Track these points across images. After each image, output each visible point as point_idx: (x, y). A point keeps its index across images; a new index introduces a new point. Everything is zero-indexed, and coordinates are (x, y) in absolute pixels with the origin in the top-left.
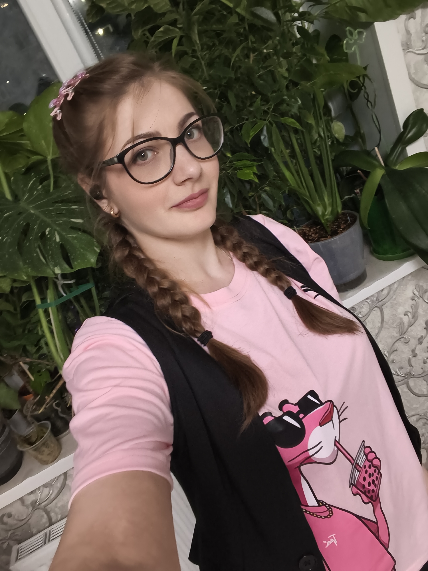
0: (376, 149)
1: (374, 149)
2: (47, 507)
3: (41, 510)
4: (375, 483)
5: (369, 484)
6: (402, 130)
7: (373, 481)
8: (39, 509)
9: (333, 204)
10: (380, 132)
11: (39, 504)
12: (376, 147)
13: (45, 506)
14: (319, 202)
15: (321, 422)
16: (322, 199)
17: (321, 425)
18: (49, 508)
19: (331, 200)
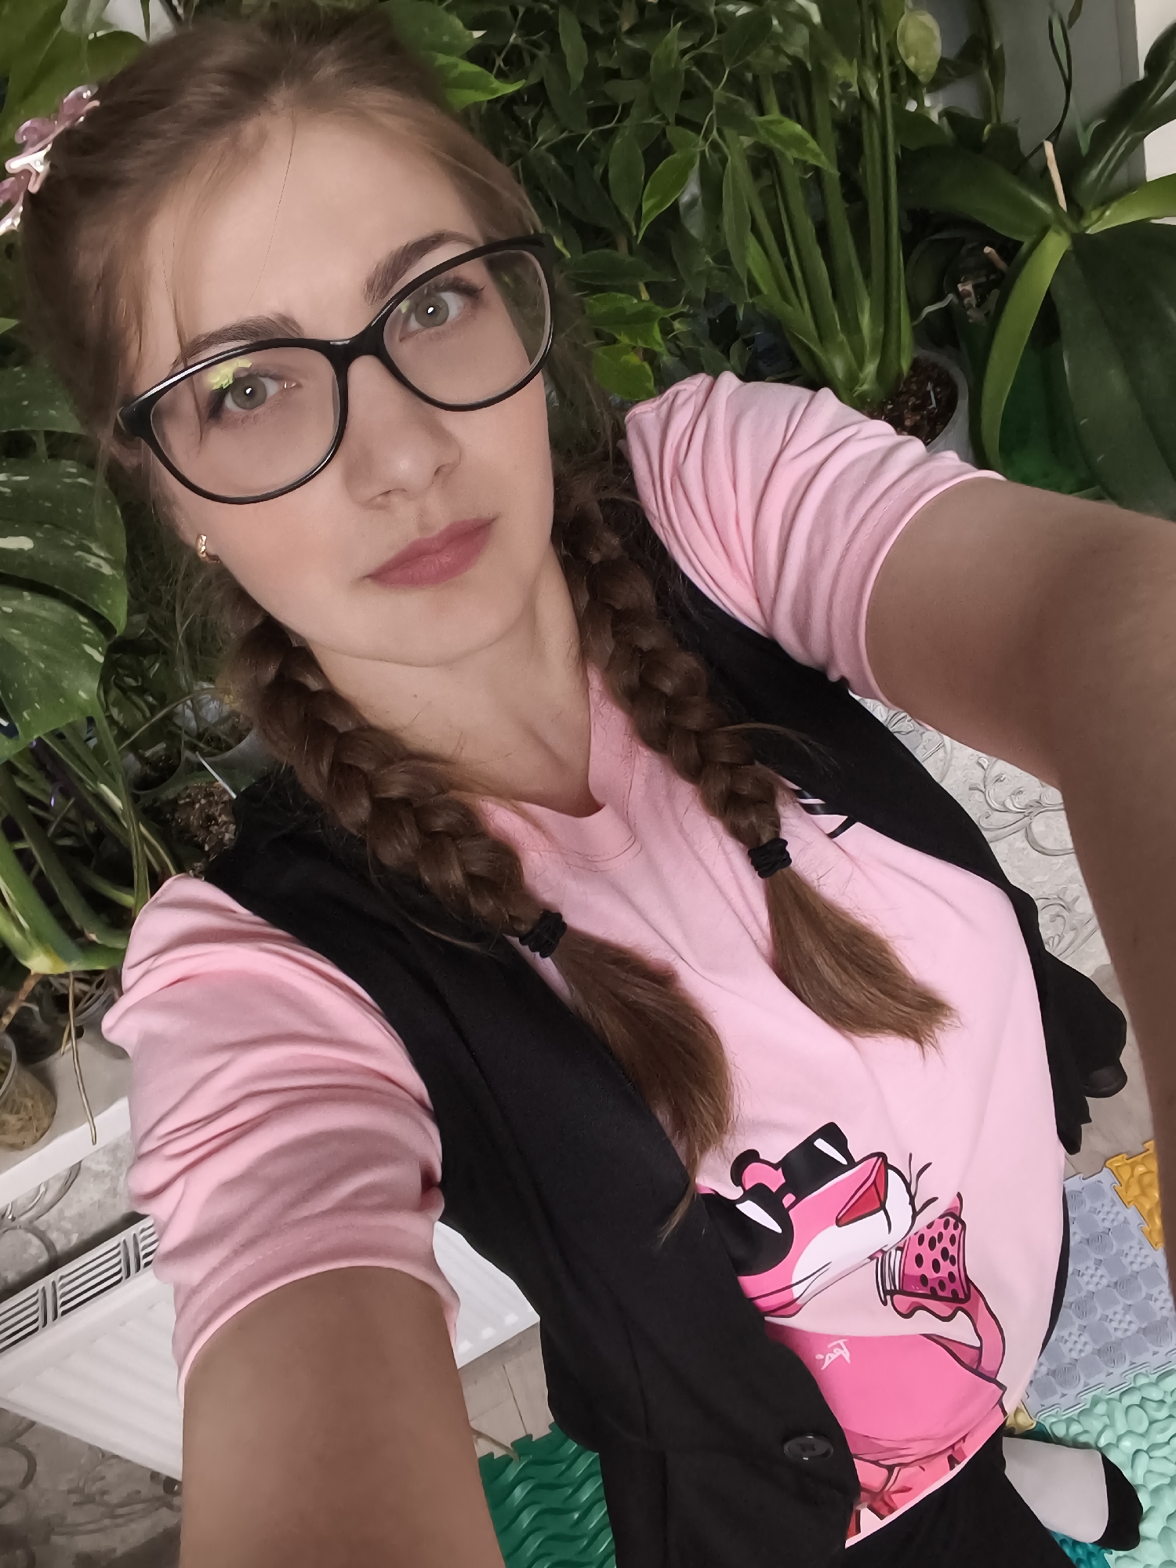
0: (1049, 148)
1: (1042, 146)
2: (36, 1223)
3: (21, 1232)
4: (950, 1254)
5: (936, 1266)
6: (1142, 74)
7: (945, 1253)
8: (14, 1228)
9: (885, 346)
10: (1068, 85)
11: (13, 1219)
12: (1047, 139)
13: (31, 1221)
14: (842, 337)
15: (841, 1215)
16: (852, 326)
17: (839, 1222)
18: (41, 1224)
19: (881, 330)
